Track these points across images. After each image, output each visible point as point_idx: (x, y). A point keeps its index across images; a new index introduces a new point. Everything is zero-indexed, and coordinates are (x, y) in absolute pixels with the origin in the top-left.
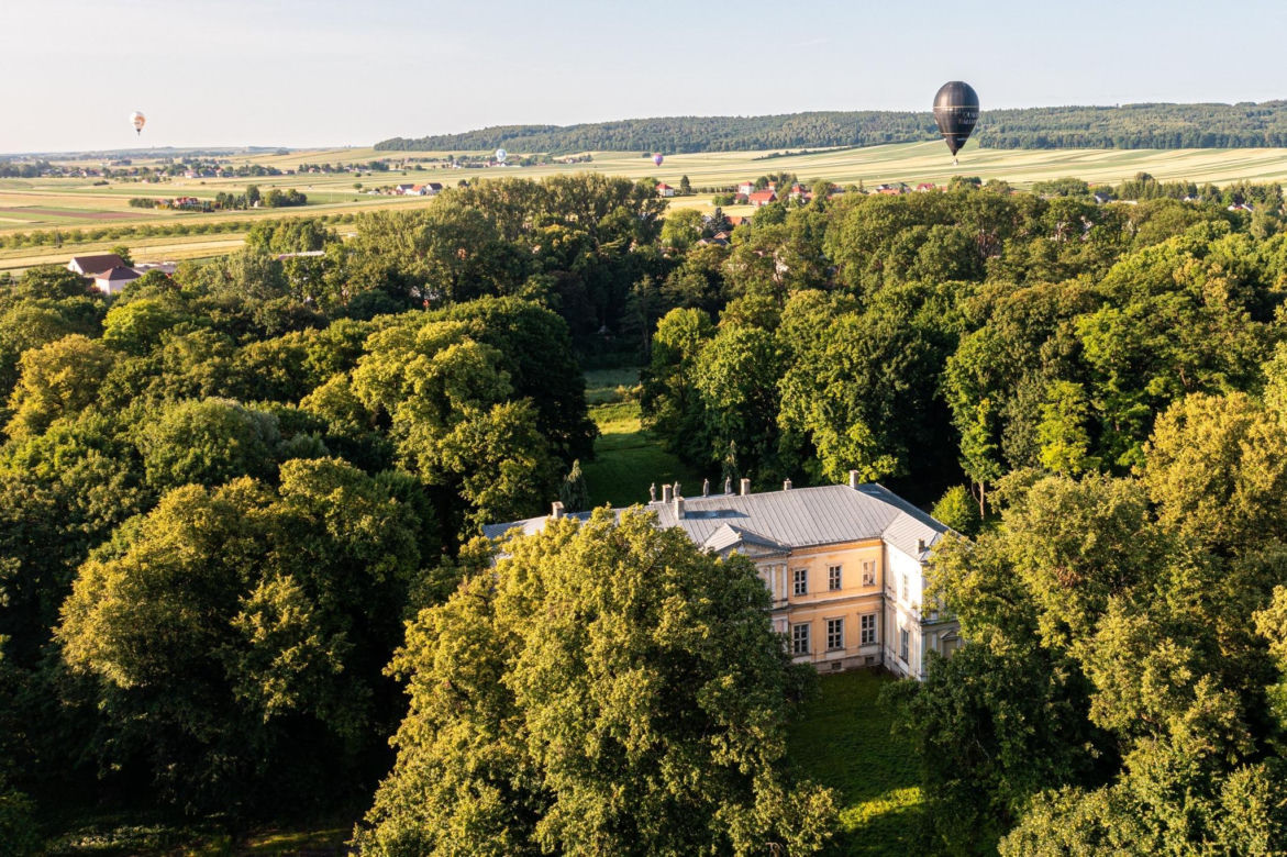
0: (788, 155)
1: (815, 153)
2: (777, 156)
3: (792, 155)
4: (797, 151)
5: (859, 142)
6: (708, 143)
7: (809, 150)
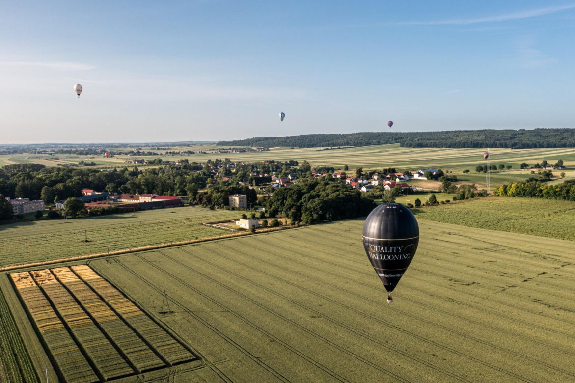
0: (332, 149)
1: (344, 148)
2: (328, 149)
3: (334, 149)
4: (337, 148)
5: (368, 144)
6: (317, 144)
7: (341, 147)
